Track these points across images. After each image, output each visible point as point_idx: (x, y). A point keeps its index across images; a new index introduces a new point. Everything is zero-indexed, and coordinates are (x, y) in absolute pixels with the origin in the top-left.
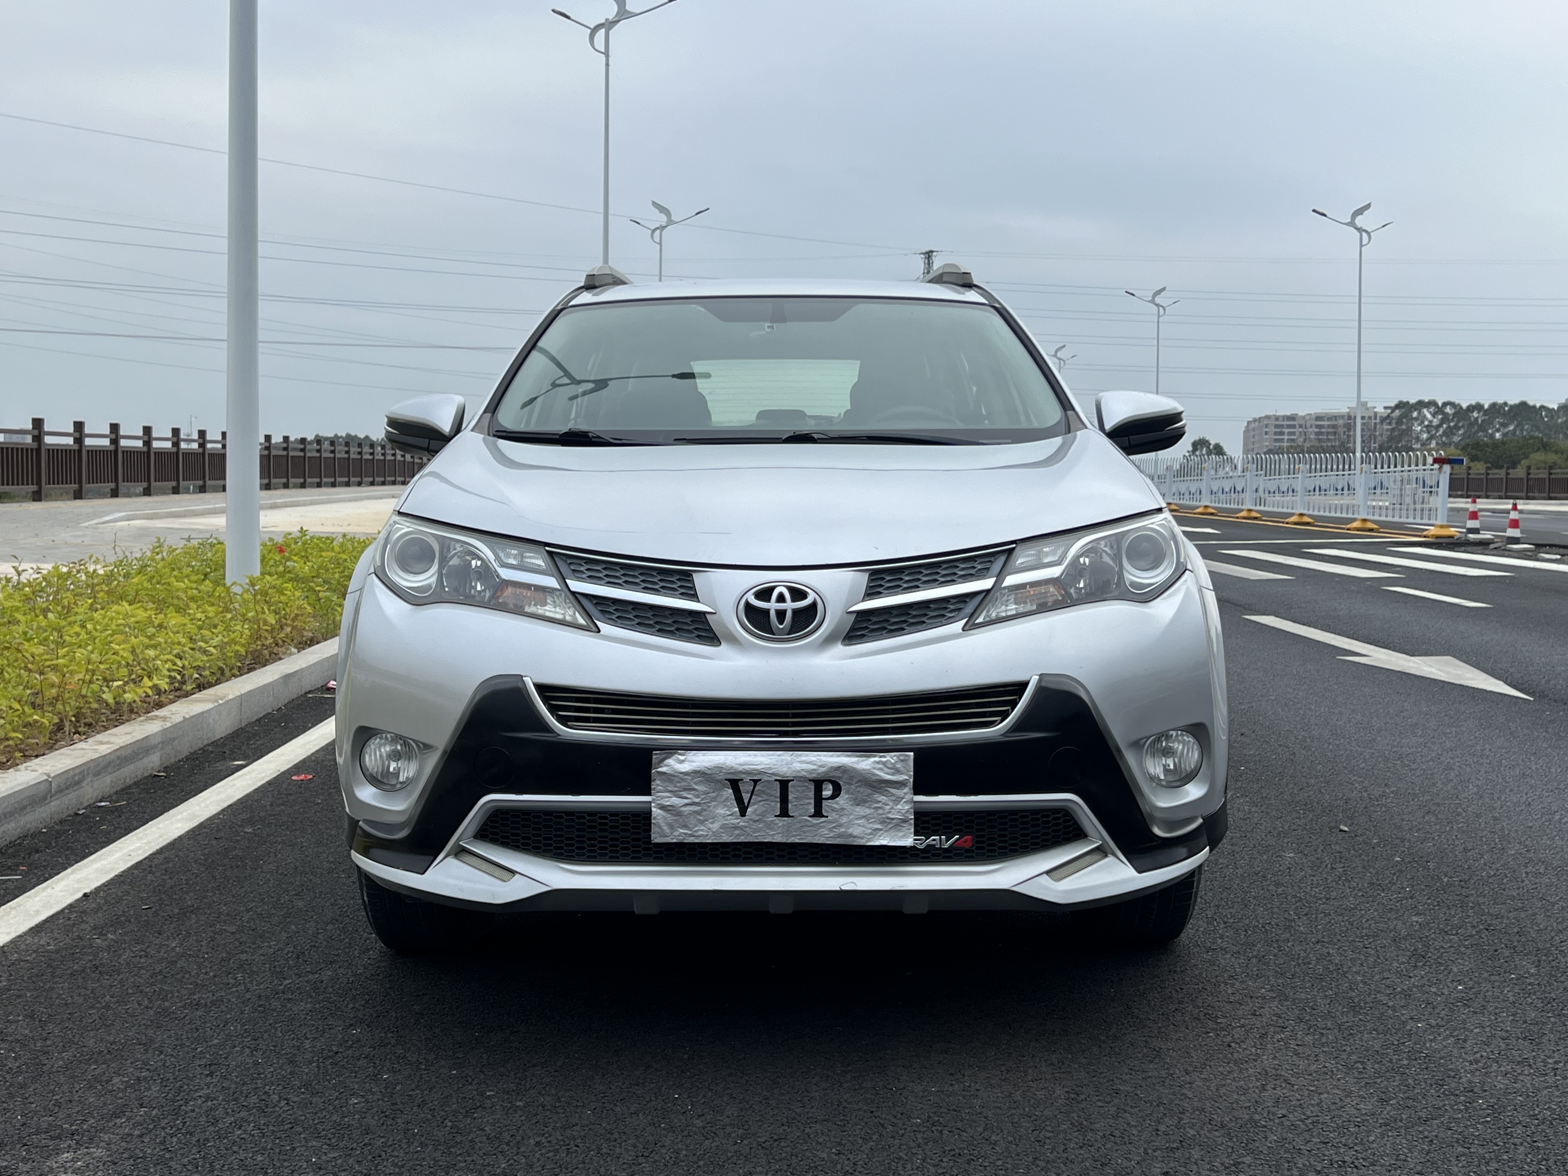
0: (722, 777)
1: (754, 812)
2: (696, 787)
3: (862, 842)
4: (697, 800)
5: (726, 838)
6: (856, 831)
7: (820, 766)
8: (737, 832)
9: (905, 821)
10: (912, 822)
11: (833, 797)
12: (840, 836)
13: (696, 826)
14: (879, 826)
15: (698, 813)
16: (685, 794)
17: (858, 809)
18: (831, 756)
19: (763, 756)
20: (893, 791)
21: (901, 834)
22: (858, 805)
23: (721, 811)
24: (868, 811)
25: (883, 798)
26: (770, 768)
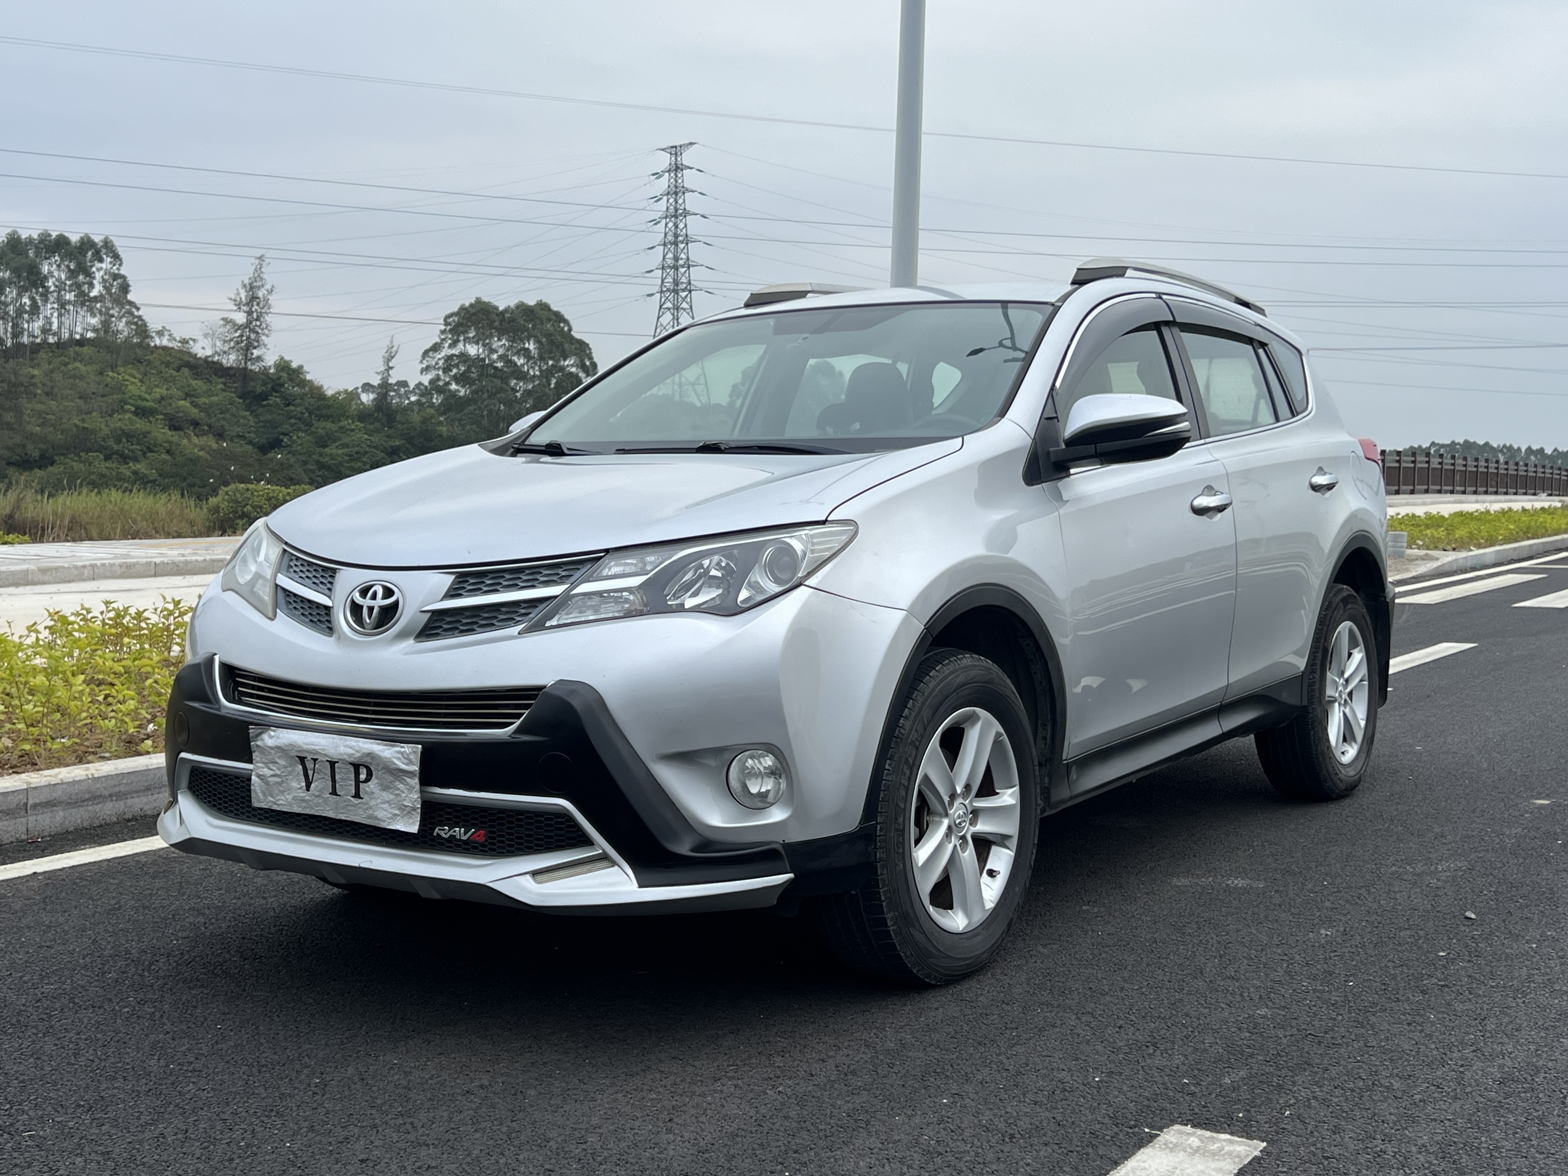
0: (294, 754)
1: (315, 788)
2: (278, 760)
3: (383, 825)
4: (278, 772)
5: (296, 809)
6: (380, 814)
7: (357, 751)
8: (304, 804)
9: (414, 809)
10: (419, 810)
11: (367, 780)
12: (369, 817)
13: (278, 795)
14: (397, 812)
15: (279, 784)
16: (271, 766)
17: (384, 794)
18: (366, 743)
19: (324, 738)
20: (408, 780)
21: (411, 821)
22: (384, 790)
23: (295, 785)
24: (392, 797)
25: (401, 786)
26: (324, 750)
